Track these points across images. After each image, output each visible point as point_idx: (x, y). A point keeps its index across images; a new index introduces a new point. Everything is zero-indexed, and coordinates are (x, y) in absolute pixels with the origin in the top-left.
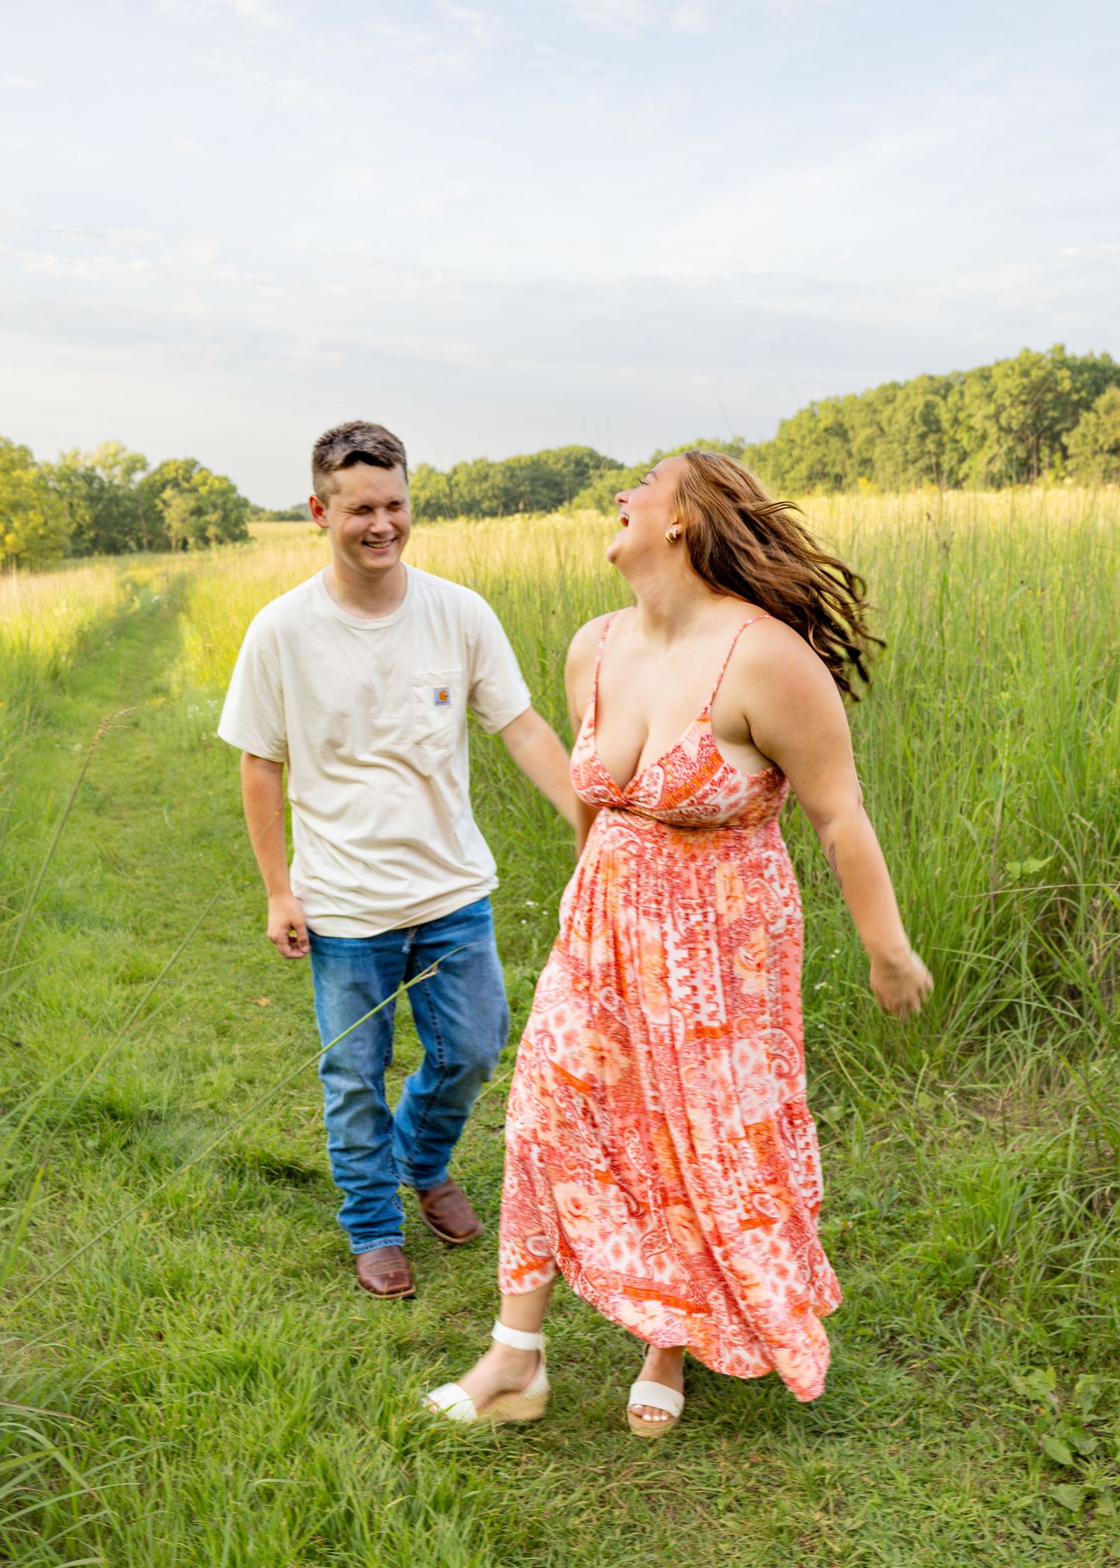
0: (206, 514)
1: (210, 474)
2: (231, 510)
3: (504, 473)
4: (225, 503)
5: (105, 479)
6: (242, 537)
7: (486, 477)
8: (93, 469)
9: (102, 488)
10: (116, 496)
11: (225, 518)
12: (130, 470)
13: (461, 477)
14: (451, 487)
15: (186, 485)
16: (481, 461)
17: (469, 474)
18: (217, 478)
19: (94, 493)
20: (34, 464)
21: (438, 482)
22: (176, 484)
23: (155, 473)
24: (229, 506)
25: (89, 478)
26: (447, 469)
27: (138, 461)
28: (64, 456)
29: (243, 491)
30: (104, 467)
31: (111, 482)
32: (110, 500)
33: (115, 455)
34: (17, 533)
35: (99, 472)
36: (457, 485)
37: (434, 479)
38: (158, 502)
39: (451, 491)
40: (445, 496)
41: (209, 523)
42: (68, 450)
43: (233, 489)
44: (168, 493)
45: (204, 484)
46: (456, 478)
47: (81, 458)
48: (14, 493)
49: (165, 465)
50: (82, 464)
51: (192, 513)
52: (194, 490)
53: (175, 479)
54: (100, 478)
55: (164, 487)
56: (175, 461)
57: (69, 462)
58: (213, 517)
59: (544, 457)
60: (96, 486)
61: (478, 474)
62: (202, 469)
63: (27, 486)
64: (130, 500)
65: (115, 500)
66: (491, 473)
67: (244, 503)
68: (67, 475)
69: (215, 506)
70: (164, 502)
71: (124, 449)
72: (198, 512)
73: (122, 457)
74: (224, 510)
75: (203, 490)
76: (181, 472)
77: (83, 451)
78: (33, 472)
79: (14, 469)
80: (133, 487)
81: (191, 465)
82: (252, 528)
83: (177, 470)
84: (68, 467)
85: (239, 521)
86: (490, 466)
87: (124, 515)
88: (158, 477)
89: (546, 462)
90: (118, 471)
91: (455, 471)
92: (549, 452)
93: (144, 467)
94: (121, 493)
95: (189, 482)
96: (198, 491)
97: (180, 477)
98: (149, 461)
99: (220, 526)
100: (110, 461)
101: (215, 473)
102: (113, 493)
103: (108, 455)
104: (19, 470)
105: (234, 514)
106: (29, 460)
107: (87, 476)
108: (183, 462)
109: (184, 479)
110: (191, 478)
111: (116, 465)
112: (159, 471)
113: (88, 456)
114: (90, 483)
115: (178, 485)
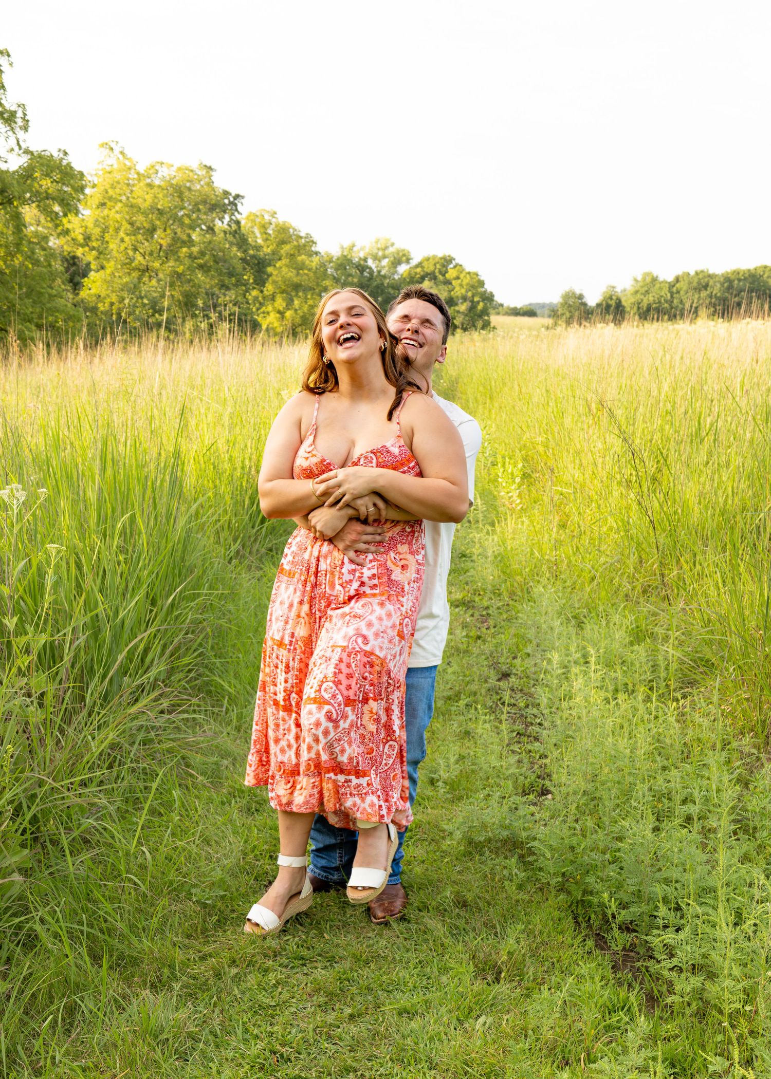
0: (456, 304)
1: (463, 270)
2: (478, 302)
3: (722, 284)
4: (473, 296)
5: (375, 270)
6: (486, 325)
7: (706, 287)
8: (365, 260)
9: (371, 278)
10: (382, 284)
11: (472, 309)
12: (396, 262)
13: (682, 285)
14: (672, 294)
15: (441, 277)
16: (702, 271)
17: (690, 283)
18: (469, 273)
19: (365, 281)
20: (317, 253)
21: (661, 289)
22: (433, 277)
23: (417, 266)
24: (477, 299)
25: (362, 267)
26: (670, 278)
27: (404, 255)
28: (342, 248)
29: (489, 287)
30: (374, 260)
31: (379, 272)
32: (377, 287)
33: (386, 248)
34: (296, 310)
35: (370, 263)
36: (678, 292)
37: (658, 286)
39: (672, 296)
40: (666, 301)
41: (458, 312)
42: (346, 244)
43: (481, 283)
45: (458, 278)
46: (678, 285)
47: (355, 249)
48: (298, 274)
49: (428, 259)
50: (358, 255)
52: (448, 282)
53: (433, 273)
54: (370, 268)
55: (423, 279)
56: (434, 257)
57: (345, 253)
58: (463, 307)
59: (760, 272)
60: (366, 274)
61: (699, 283)
62: (456, 266)
63: (310, 270)
64: (393, 288)
66: (711, 283)
67: (488, 298)
68: (344, 264)
69: (465, 299)
71: (393, 245)
73: (391, 250)
74: (472, 301)
75: (456, 283)
76: (438, 266)
77: (358, 245)
78: (316, 259)
79: (300, 255)
80: (396, 277)
81: (447, 261)
82: (494, 319)
83: (435, 265)
84: (345, 256)
85: (485, 312)
86: (710, 276)
88: (419, 270)
89: (761, 276)
90: (385, 262)
91: (677, 280)
92: (766, 267)
93: (408, 261)
94: (386, 282)
95: (444, 275)
96: (451, 283)
97: (437, 271)
98: (412, 256)
99: (466, 315)
100: (380, 253)
101: (467, 270)
102: (379, 282)
103: (378, 249)
104: (303, 257)
105: (480, 306)
106: (313, 249)
107: (360, 265)
108: (441, 258)
109: (440, 272)
110: (446, 272)
111: (385, 257)
112: (420, 265)
113: (362, 249)
114: (362, 272)
115: (435, 278)
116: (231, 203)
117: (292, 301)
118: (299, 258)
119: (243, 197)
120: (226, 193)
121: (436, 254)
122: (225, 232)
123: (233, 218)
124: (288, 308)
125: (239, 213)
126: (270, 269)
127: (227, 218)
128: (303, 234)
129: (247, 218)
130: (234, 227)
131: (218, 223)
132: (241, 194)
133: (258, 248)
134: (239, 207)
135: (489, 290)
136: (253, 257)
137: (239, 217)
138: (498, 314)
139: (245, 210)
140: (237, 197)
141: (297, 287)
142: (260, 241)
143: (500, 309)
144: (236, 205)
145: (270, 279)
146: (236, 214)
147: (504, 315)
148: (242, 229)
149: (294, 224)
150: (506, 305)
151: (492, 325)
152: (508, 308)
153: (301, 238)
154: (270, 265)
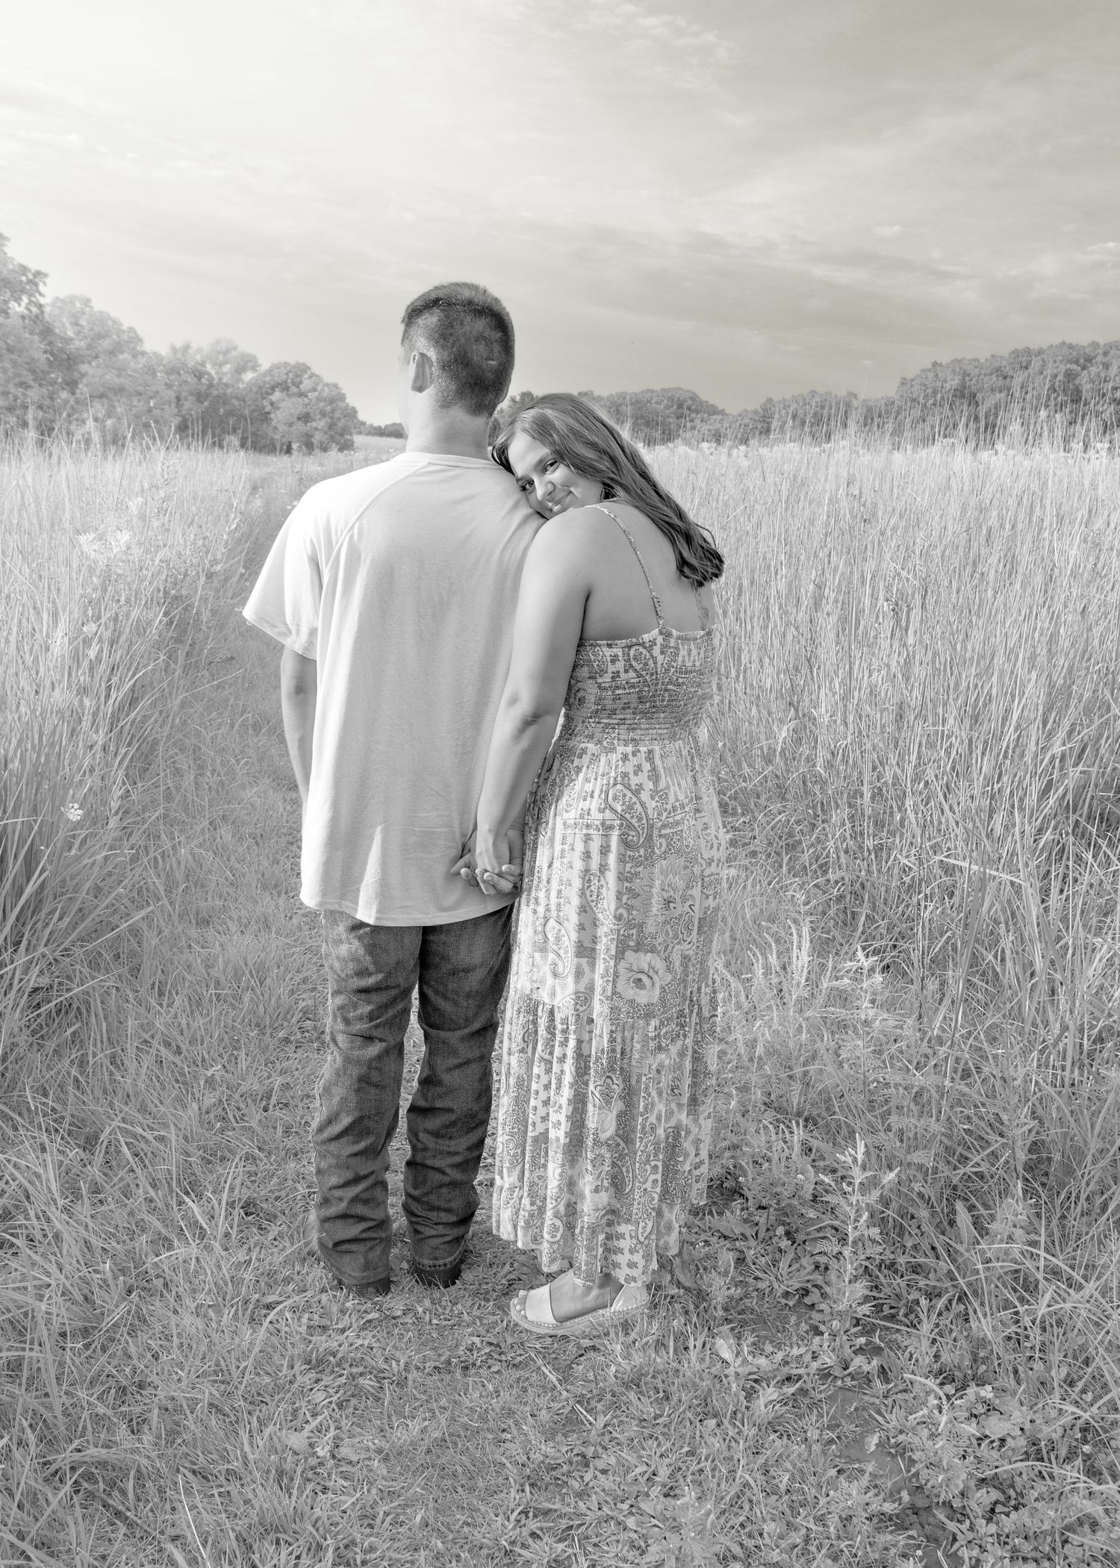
0: (314, 420)
1: (321, 380)
2: (339, 419)
4: (333, 411)
5: (215, 377)
6: (346, 446)
8: (203, 364)
9: (211, 385)
10: (225, 394)
11: (331, 426)
12: (240, 370)
15: (294, 389)
18: (327, 385)
19: (203, 389)
20: (143, 353)
22: (285, 388)
23: (265, 374)
24: (337, 414)
25: (199, 375)
27: (249, 361)
28: (174, 349)
29: (351, 402)
30: (214, 365)
31: (220, 379)
32: (218, 396)
33: (228, 351)
35: (209, 367)
38: (265, 403)
41: (316, 429)
42: (179, 344)
43: (343, 398)
44: (277, 396)
45: (314, 390)
47: (190, 351)
48: (119, 377)
49: (278, 368)
50: (194, 359)
51: (299, 419)
52: (301, 395)
53: (286, 382)
54: (209, 374)
55: (273, 388)
56: (286, 364)
57: (179, 356)
58: (321, 424)
59: (647, 396)
60: (204, 381)
62: (312, 375)
63: (134, 372)
64: (237, 398)
65: (223, 399)
67: (351, 413)
68: (176, 369)
69: (323, 414)
70: (272, 404)
71: (235, 348)
72: (305, 418)
73: (234, 354)
74: (332, 418)
75: (312, 395)
77: (194, 346)
78: (143, 360)
79: (122, 354)
80: (241, 386)
81: (301, 370)
82: (358, 439)
83: (287, 374)
84: (178, 360)
85: (347, 431)
87: (230, 413)
88: (268, 379)
89: (648, 401)
90: (227, 368)
92: (652, 391)
93: (254, 369)
94: (229, 391)
95: (298, 387)
96: (306, 396)
97: (289, 381)
98: (260, 362)
99: (326, 433)
100: (221, 358)
101: (326, 380)
102: (221, 391)
103: (219, 352)
104: (126, 355)
105: (341, 424)
106: (138, 348)
107: (198, 371)
108: (294, 367)
109: (293, 383)
110: (301, 383)
111: (226, 363)
112: (270, 372)
113: (199, 350)
114: (199, 378)
115: (287, 389)
116: (29, 281)
117: (114, 407)
118: (121, 357)
119: (46, 275)
120: (24, 269)
121: (288, 360)
122: (23, 317)
123: (33, 299)
124: (110, 414)
125: (41, 294)
126: (84, 368)
127: (25, 299)
128: (124, 328)
129: (53, 304)
130: (34, 310)
131: (13, 304)
132: (44, 270)
133: (68, 341)
134: (42, 288)
135: (351, 404)
136: (61, 350)
137: (42, 301)
138: (360, 433)
139: (49, 293)
140: (38, 274)
141: (120, 390)
142: (70, 334)
143: (362, 427)
144: (36, 284)
145: (85, 380)
146: (37, 295)
147: (367, 434)
148: (46, 316)
149: (113, 315)
150: (368, 423)
151: (356, 445)
152: (371, 425)
153: (123, 331)
154: (83, 362)
